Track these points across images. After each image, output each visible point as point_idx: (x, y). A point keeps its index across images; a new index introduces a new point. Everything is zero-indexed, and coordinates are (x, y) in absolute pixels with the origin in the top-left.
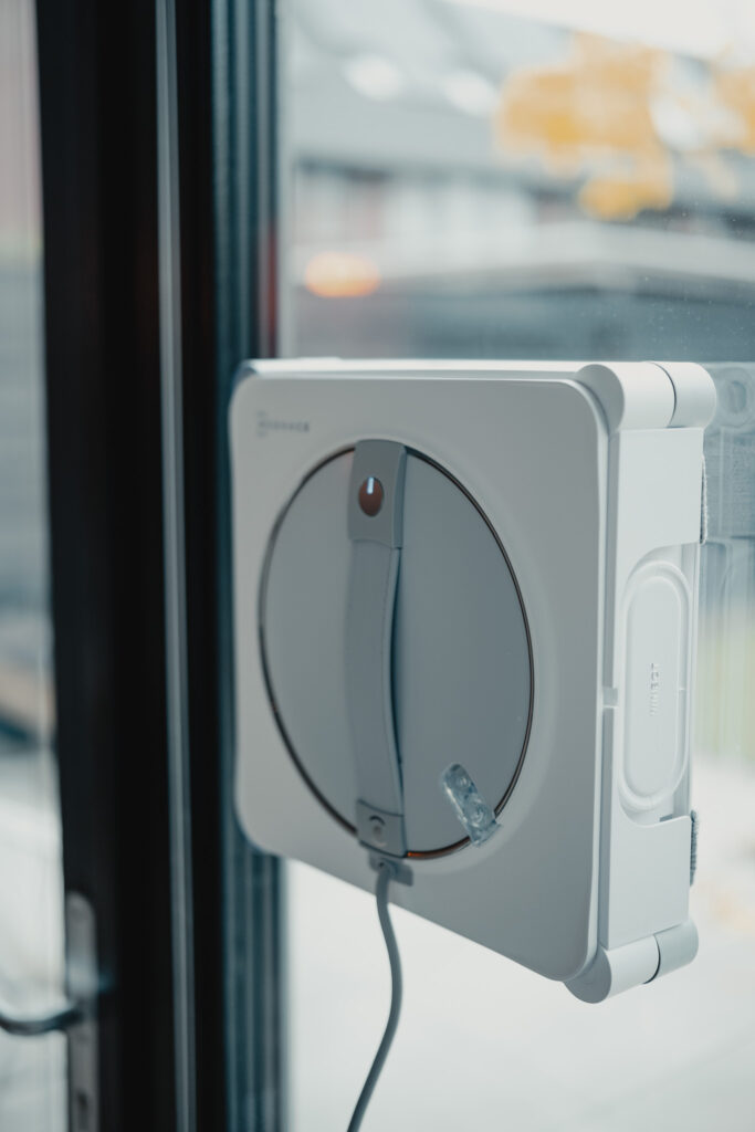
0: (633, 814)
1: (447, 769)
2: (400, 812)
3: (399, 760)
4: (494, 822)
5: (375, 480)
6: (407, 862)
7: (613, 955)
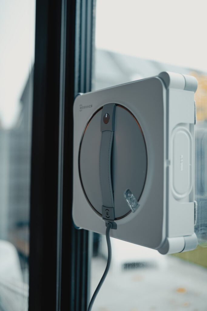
0: (177, 199)
1: (125, 192)
2: (113, 207)
3: (113, 192)
4: (137, 204)
5: (107, 114)
6: (115, 221)
7: (170, 240)
